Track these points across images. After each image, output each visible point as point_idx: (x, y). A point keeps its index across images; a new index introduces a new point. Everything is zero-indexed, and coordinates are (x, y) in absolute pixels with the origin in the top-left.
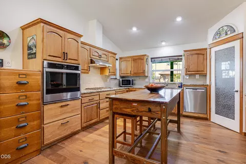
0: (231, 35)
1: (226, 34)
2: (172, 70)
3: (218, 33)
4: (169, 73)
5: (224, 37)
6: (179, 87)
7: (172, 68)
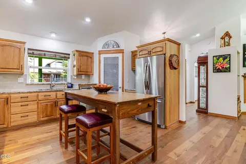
0: (116, 49)
1: (113, 47)
2: (40, 67)
3: (106, 44)
4: (37, 70)
5: (111, 48)
6: (68, 87)
7: (40, 64)
